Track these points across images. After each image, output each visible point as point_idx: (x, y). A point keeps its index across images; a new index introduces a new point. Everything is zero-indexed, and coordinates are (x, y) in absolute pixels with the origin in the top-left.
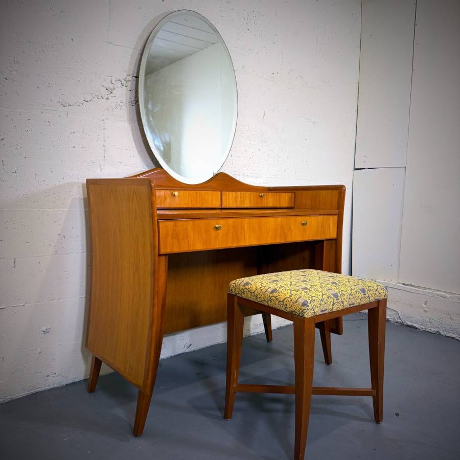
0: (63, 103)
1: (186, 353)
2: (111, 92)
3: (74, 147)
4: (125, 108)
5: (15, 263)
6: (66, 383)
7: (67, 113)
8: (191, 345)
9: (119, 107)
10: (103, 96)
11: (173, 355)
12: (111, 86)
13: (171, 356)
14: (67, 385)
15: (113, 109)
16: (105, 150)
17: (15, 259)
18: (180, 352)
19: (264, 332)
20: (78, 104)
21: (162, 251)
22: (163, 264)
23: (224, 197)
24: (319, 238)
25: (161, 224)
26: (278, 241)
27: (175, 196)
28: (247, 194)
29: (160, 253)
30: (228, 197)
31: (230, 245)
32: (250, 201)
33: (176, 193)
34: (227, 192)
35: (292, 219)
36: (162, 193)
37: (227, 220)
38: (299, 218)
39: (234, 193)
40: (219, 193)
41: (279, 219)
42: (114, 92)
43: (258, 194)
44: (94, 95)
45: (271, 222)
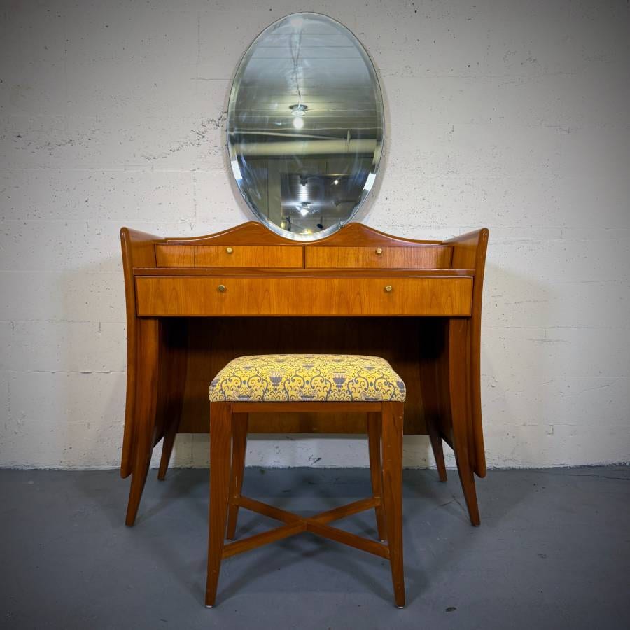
0: (148, 156)
1: (312, 468)
2: (204, 137)
3: (160, 204)
4: (220, 153)
5: (100, 327)
7: (152, 167)
8: (319, 459)
9: (213, 153)
10: (193, 142)
11: (292, 466)
12: (203, 129)
13: (289, 467)
15: (206, 156)
16: (196, 205)
17: (100, 323)
18: (302, 465)
19: (457, 469)
20: (164, 155)
21: (141, 313)
22: (151, 330)
23: (308, 255)
24: (426, 312)
25: (139, 281)
26: (334, 312)
27: (230, 253)
28: (352, 250)
29: (138, 315)
30: (315, 255)
31: (244, 312)
32: (357, 260)
33: (229, 250)
34: (315, 248)
35: (364, 282)
36: (213, 249)
37: (238, 280)
38: (378, 281)
39: (327, 249)
40: (300, 249)
41: (336, 282)
42: (206, 135)
43: (373, 249)
44: (182, 143)
45: (321, 285)
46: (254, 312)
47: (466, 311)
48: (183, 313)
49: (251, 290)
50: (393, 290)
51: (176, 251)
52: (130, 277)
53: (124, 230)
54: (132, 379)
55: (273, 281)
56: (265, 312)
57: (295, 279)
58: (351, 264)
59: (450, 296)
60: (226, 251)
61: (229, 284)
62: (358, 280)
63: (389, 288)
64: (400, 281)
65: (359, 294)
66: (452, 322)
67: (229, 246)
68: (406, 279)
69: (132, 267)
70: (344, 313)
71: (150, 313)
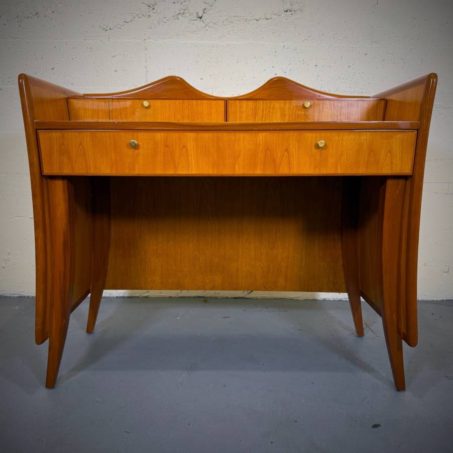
0: (104, 27)
2: (153, 9)
3: (116, 71)
6: (117, 296)
7: (108, 37)
10: (144, 14)
12: (153, 2)
14: (117, 297)
15: (156, 27)
16: (147, 72)
20: (119, 26)
21: (47, 171)
22: (59, 190)
23: (231, 110)
24: (362, 171)
25: (43, 135)
26: (259, 172)
27: (147, 108)
28: (278, 104)
29: (43, 174)
30: (238, 109)
31: (159, 171)
32: (283, 115)
33: (146, 103)
34: (238, 101)
35: (293, 136)
36: (128, 103)
37: (152, 134)
38: (309, 135)
39: (250, 103)
40: (222, 103)
41: (262, 136)
42: (155, 7)
43: (300, 103)
44: (134, 15)
45: (244, 140)
46: (170, 172)
47: (407, 170)
48: (92, 172)
49: (167, 146)
50: (326, 146)
51: (89, 105)
52: (31, 130)
53: (22, 77)
54: (41, 243)
55: (191, 135)
56: (182, 171)
57: (215, 134)
58: (277, 119)
59: (390, 152)
60: (143, 105)
61: (141, 138)
62: (287, 134)
63: (321, 143)
64: (334, 136)
65: (287, 150)
66: (390, 183)
67: (145, 99)
68: (341, 133)
69: (33, 119)
70: (269, 172)
71: (56, 171)
